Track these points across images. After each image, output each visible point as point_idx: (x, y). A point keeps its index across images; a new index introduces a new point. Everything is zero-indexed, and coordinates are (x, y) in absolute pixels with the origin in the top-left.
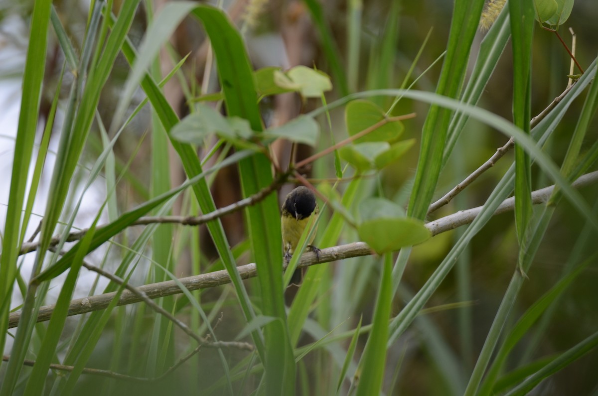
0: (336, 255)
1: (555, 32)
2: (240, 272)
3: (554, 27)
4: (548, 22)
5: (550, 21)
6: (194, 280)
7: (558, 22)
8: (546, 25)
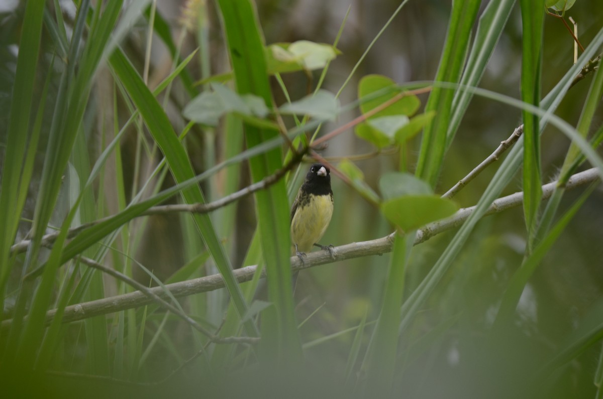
0: (336, 256)
1: (561, 18)
2: (237, 275)
3: (560, 13)
4: (553, 8)
5: (556, 6)
6: (190, 284)
7: (564, 8)
8: (551, 10)
